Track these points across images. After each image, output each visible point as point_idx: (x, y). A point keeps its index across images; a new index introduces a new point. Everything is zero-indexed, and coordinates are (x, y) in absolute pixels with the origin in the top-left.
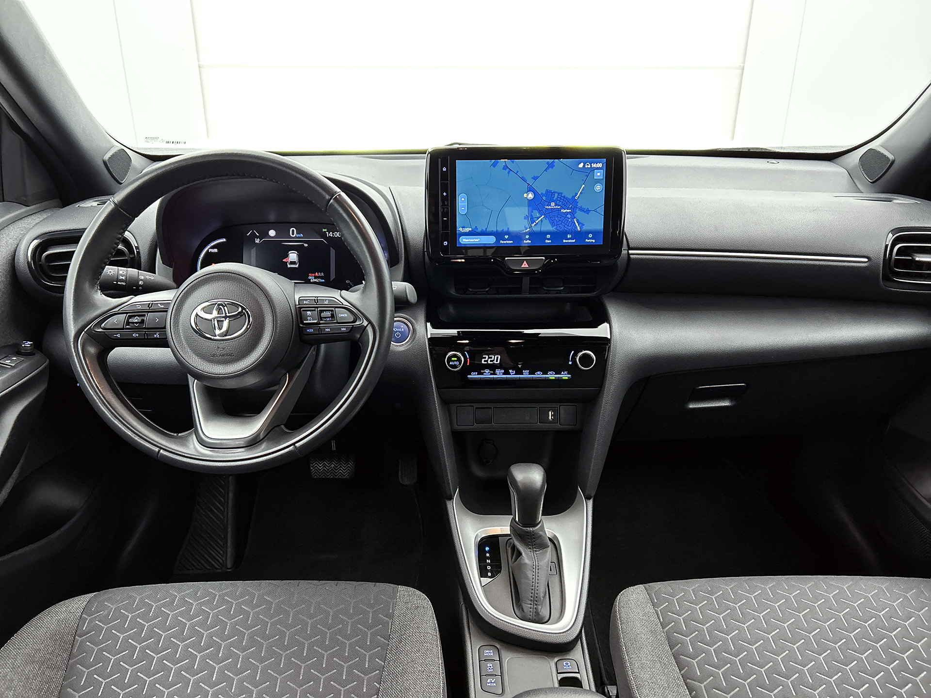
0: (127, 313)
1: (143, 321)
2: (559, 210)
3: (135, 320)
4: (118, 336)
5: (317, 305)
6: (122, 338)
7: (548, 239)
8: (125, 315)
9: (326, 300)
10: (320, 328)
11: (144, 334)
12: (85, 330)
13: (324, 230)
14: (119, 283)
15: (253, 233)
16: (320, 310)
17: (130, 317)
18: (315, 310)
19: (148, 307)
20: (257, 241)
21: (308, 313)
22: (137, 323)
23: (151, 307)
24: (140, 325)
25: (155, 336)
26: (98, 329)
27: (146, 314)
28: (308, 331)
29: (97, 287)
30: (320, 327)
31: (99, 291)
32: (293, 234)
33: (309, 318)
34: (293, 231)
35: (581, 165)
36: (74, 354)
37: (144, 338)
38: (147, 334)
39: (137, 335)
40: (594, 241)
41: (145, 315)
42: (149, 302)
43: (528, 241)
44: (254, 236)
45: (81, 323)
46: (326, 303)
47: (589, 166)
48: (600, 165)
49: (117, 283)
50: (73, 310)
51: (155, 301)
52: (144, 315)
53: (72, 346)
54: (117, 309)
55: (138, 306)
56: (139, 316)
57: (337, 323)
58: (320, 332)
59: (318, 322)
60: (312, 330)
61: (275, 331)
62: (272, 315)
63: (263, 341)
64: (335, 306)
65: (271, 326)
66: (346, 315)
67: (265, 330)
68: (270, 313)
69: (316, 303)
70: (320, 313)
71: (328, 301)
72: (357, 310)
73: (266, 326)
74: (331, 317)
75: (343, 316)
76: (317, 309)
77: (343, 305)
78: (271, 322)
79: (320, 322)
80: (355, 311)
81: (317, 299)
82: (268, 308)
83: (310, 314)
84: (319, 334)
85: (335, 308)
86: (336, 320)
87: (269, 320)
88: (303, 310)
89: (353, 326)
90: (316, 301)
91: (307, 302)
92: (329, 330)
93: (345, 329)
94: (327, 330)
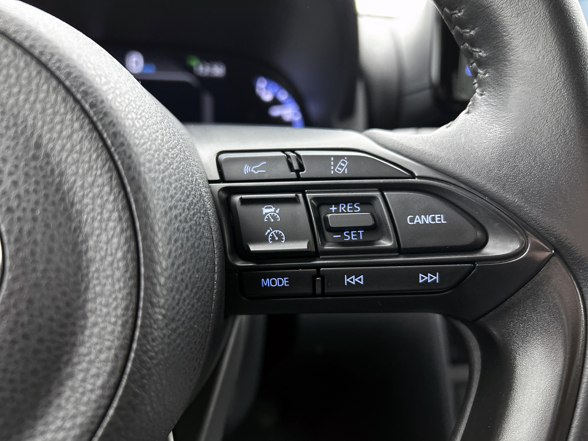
10: (319, 274)
16: (315, 199)
18: (295, 201)
21: (265, 211)
28: (268, 282)
30: (318, 267)
33: (270, 232)
46: (341, 169)
57: (398, 250)
58: (318, 290)
59: (313, 249)
60: (285, 282)
61: (144, 317)
62: (125, 225)
63: (80, 376)
64: (381, 181)
65: (120, 289)
66: (440, 219)
67: (89, 314)
68: (111, 212)
69: (297, 172)
70: (317, 209)
71: (343, 165)
72: (486, 195)
73: (98, 289)
74: (366, 229)
75: (428, 220)
76: (300, 195)
77: (413, 176)
78: (121, 264)
79: (319, 247)
80: (476, 200)
81: (298, 156)
82: (103, 185)
83: (273, 217)
84: (314, 295)
85: (382, 188)
86: (390, 239)
87: (111, 255)
88: (241, 199)
89: (475, 265)
90: (296, 166)
91: (255, 169)
92: (360, 280)
93: (437, 278)
94: (352, 280)
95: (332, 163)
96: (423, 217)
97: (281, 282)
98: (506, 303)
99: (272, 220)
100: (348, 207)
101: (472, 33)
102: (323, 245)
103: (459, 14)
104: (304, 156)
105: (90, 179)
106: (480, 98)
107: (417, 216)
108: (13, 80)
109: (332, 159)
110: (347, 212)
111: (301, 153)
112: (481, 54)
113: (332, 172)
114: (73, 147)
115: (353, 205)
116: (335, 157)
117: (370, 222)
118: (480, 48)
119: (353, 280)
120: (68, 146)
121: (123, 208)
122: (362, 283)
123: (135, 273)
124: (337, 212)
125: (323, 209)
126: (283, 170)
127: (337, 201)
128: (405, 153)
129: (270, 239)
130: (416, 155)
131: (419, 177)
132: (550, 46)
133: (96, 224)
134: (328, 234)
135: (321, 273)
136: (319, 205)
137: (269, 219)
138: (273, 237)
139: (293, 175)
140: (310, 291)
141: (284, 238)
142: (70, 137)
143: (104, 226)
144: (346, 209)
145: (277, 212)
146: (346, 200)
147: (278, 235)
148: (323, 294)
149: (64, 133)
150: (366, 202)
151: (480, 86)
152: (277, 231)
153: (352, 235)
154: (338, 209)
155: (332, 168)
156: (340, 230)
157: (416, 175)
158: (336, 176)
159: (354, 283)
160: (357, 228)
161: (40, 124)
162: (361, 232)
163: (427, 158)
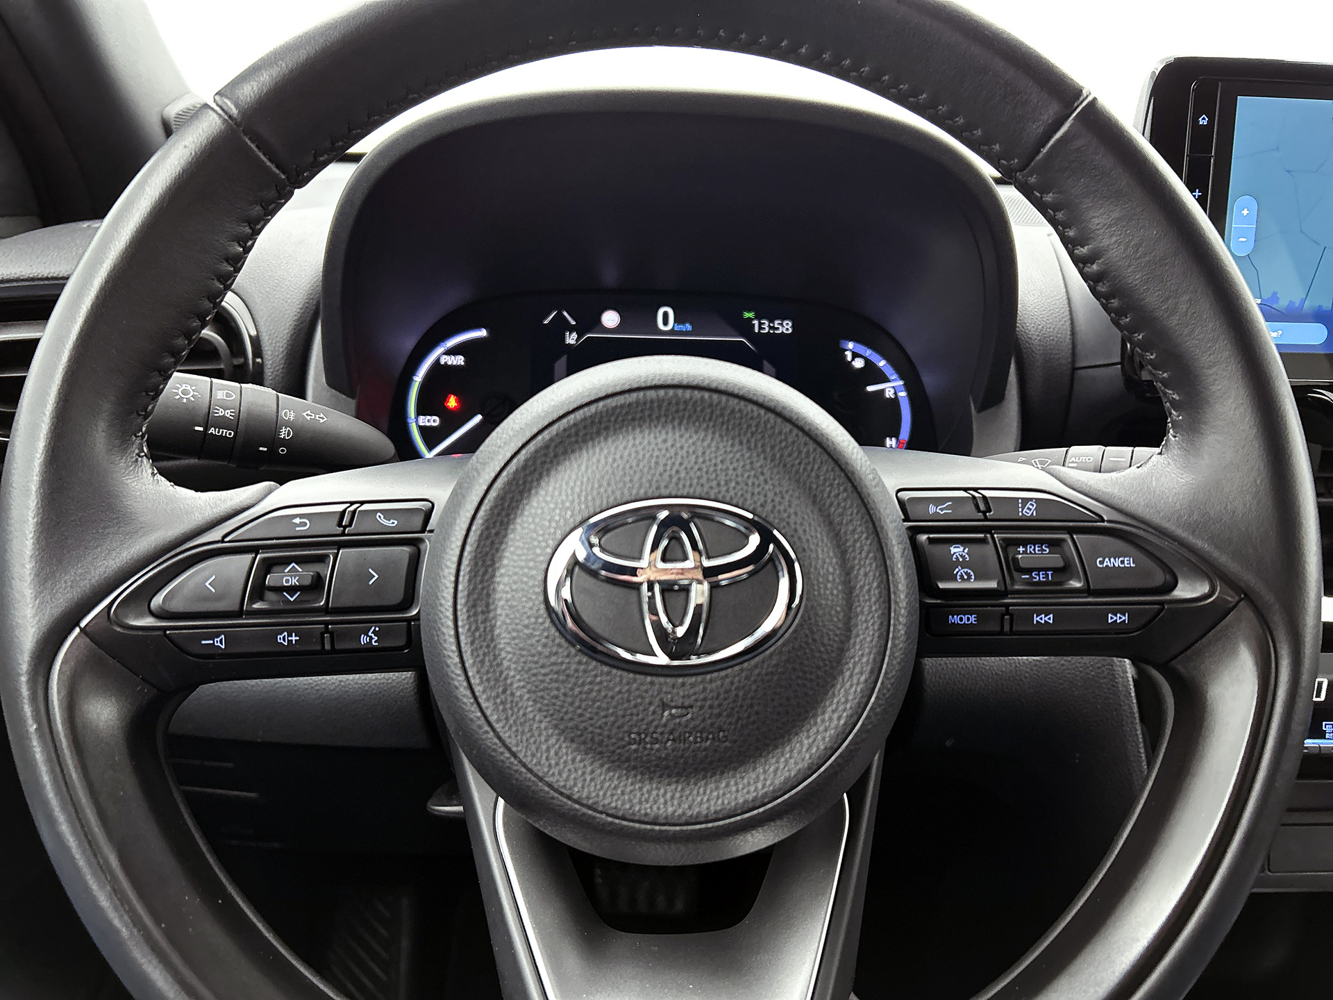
0: (255, 550)
1: (318, 582)
3: (290, 576)
4: (220, 642)
5: (986, 519)
6: (232, 650)
8: (249, 557)
9: (1025, 501)
10: (1007, 612)
11: (322, 634)
12: (83, 624)
13: (747, 315)
14: (212, 431)
15: (560, 318)
16: (1004, 540)
17: (268, 566)
18: (983, 541)
19: (340, 524)
20: (571, 339)
21: (953, 550)
22: (292, 590)
23: (350, 524)
24: (304, 598)
25: (364, 640)
26: (140, 616)
27: (331, 552)
28: (955, 619)
29: (139, 445)
30: (1007, 605)
31: (146, 464)
32: (666, 323)
33: (959, 571)
34: (666, 315)
36: (33, 727)
37: (319, 648)
38: (332, 634)
39: (294, 638)
41: (327, 556)
42: (341, 508)
44: (561, 326)
45: (65, 595)
46: (1030, 511)
49: (206, 429)
50: (38, 540)
51: (362, 503)
52: (322, 559)
53: (25, 692)
54: (216, 535)
55: (297, 521)
56: (300, 560)
57: (1087, 591)
58: (1007, 628)
59: (1003, 589)
60: (973, 619)
61: (894, 631)
62: (879, 563)
63: (847, 674)
64: (1071, 524)
65: (876, 610)
66: (1128, 562)
67: (852, 628)
68: (869, 552)
69: (984, 513)
70: (1005, 549)
71: (1031, 507)
72: (1175, 540)
73: (859, 609)
74: (1055, 570)
75: (1117, 563)
76: (988, 535)
77: (1103, 520)
78: (877, 592)
79: (1009, 587)
80: (1166, 544)
81: (984, 497)
82: (862, 532)
83: (961, 556)
84: (1001, 633)
85: (1071, 531)
86: (1080, 581)
87: (869, 584)
88: (929, 538)
89: (1164, 607)
90: (982, 507)
91: (942, 510)
92: (1049, 619)
93: (1125, 618)
94: (1041, 619)
95: (1020, 505)
96: (1112, 560)
97: (968, 619)
98: (1197, 645)
99: (961, 560)
100: (1037, 549)
101: (1165, 375)
102: (1013, 584)
103: (1152, 357)
104: (991, 498)
105: (851, 528)
106: (1173, 439)
107: (1107, 559)
108: (795, 455)
109: (1020, 501)
110: (1035, 553)
111: (988, 494)
112: (1174, 396)
113: (1020, 514)
114: (839, 504)
115: (1041, 547)
116: (1022, 499)
117: (1060, 564)
118: (1173, 390)
119: (1043, 619)
120: (836, 503)
121: (877, 550)
122: (1051, 622)
123: (887, 598)
124: (1025, 552)
125: (1011, 550)
126: (969, 511)
127: (1025, 543)
128: (1093, 496)
129: (958, 577)
130: (1105, 498)
131: (1109, 521)
132: (1243, 399)
133: (856, 562)
134: (1015, 574)
135: (1010, 612)
136: (1007, 546)
137: (957, 558)
138: (962, 577)
139: (980, 515)
140: (998, 629)
141: (973, 577)
142: (837, 496)
143: (862, 563)
144: (1034, 550)
145: (966, 551)
146: (1034, 542)
147: (966, 573)
148: (1012, 632)
149: (833, 494)
150: (1055, 544)
151: (1173, 427)
152: (965, 570)
153: (1041, 576)
154: (1026, 549)
155: (1020, 510)
156: (1029, 571)
157: (1106, 519)
158: (1024, 518)
159: (1043, 622)
160: (1046, 569)
161: (814, 486)
162: (1050, 573)
163: (1116, 502)
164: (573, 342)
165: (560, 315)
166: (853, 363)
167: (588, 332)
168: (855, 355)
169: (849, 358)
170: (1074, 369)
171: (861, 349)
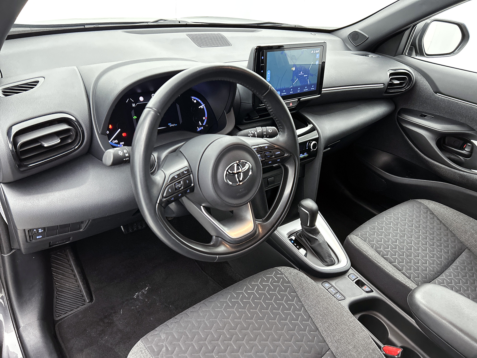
0: (172, 183)
2: (303, 75)
5: (261, 150)
7: (299, 90)
9: (266, 146)
12: (158, 202)
25: (188, 192)
30: (266, 162)
35: (312, 52)
38: (185, 192)
39: (181, 195)
40: (314, 89)
43: (292, 92)
47: (315, 52)
48: (318, 51)
55: (175, 176)
57: (275, 157)
70: (264, 154)
72: (284, 148)
74: (271, 155)
75: (278, 153)
76: (262, 152)
79: (266, 159)
85: (272, 149)
89: (283, 158)
91: (256, 150)
93: (280, 160)
100: (268, 153)
122: (271, 163)
134: (266, 157)
150: (270, 152)
153: (269, 157)
155: (265, 148)
157: (276, 147)
164: (134, 106)
165: (129, 99)
166: (194, 101)
167: (137, 103)
168: (194, 100)
169: (193, 101)
170: (241, 102)
171: (195, 98)
